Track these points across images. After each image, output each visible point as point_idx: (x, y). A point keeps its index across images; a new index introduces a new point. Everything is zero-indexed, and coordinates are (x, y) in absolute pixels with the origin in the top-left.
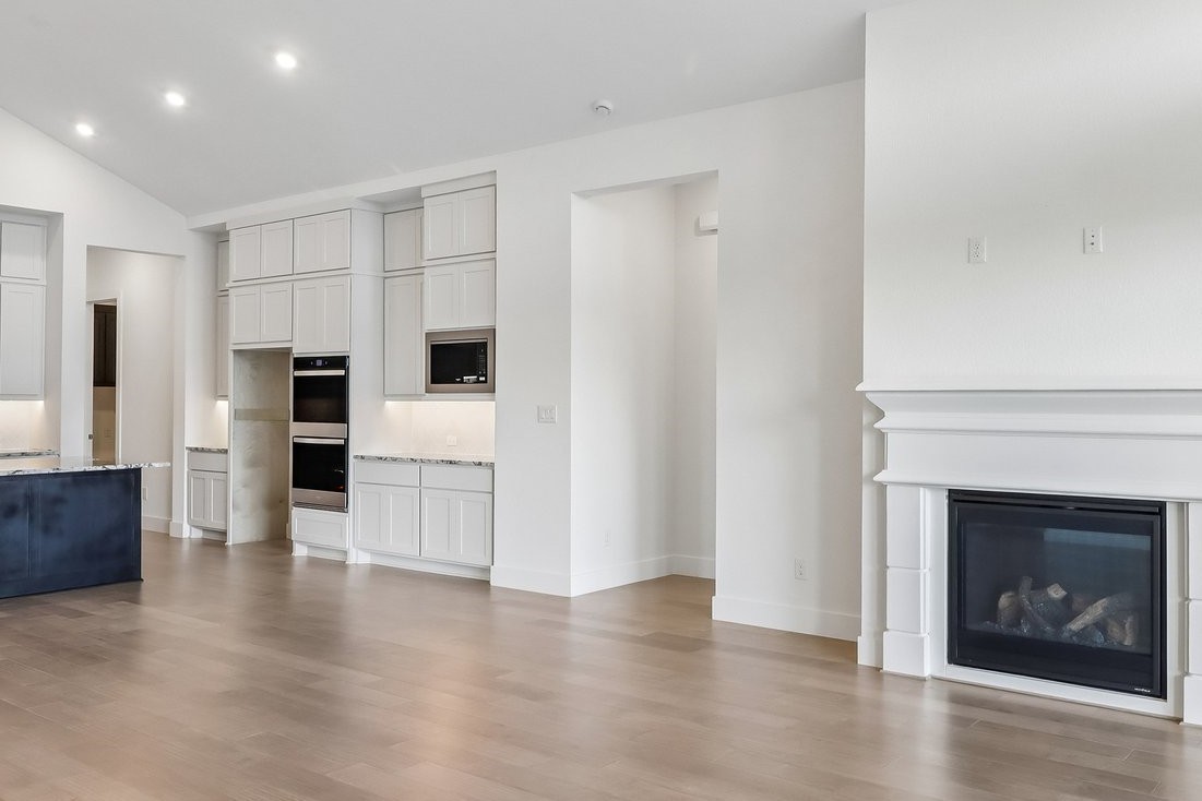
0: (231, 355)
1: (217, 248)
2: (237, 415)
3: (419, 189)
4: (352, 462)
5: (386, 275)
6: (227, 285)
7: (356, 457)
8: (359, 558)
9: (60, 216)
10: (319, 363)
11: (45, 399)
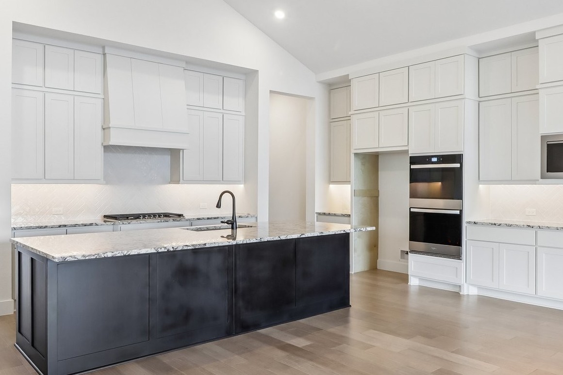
0: (353, 156)
1: (330, 93)
2: (355, 193)
3: (534, 33)
4: (464, 225)
5: (481, 99)
6: (350, 113)
7: (469, 223)
8: (470, 291)
9: (255, 72)
10: (434, 160)
11: (245, 184)
